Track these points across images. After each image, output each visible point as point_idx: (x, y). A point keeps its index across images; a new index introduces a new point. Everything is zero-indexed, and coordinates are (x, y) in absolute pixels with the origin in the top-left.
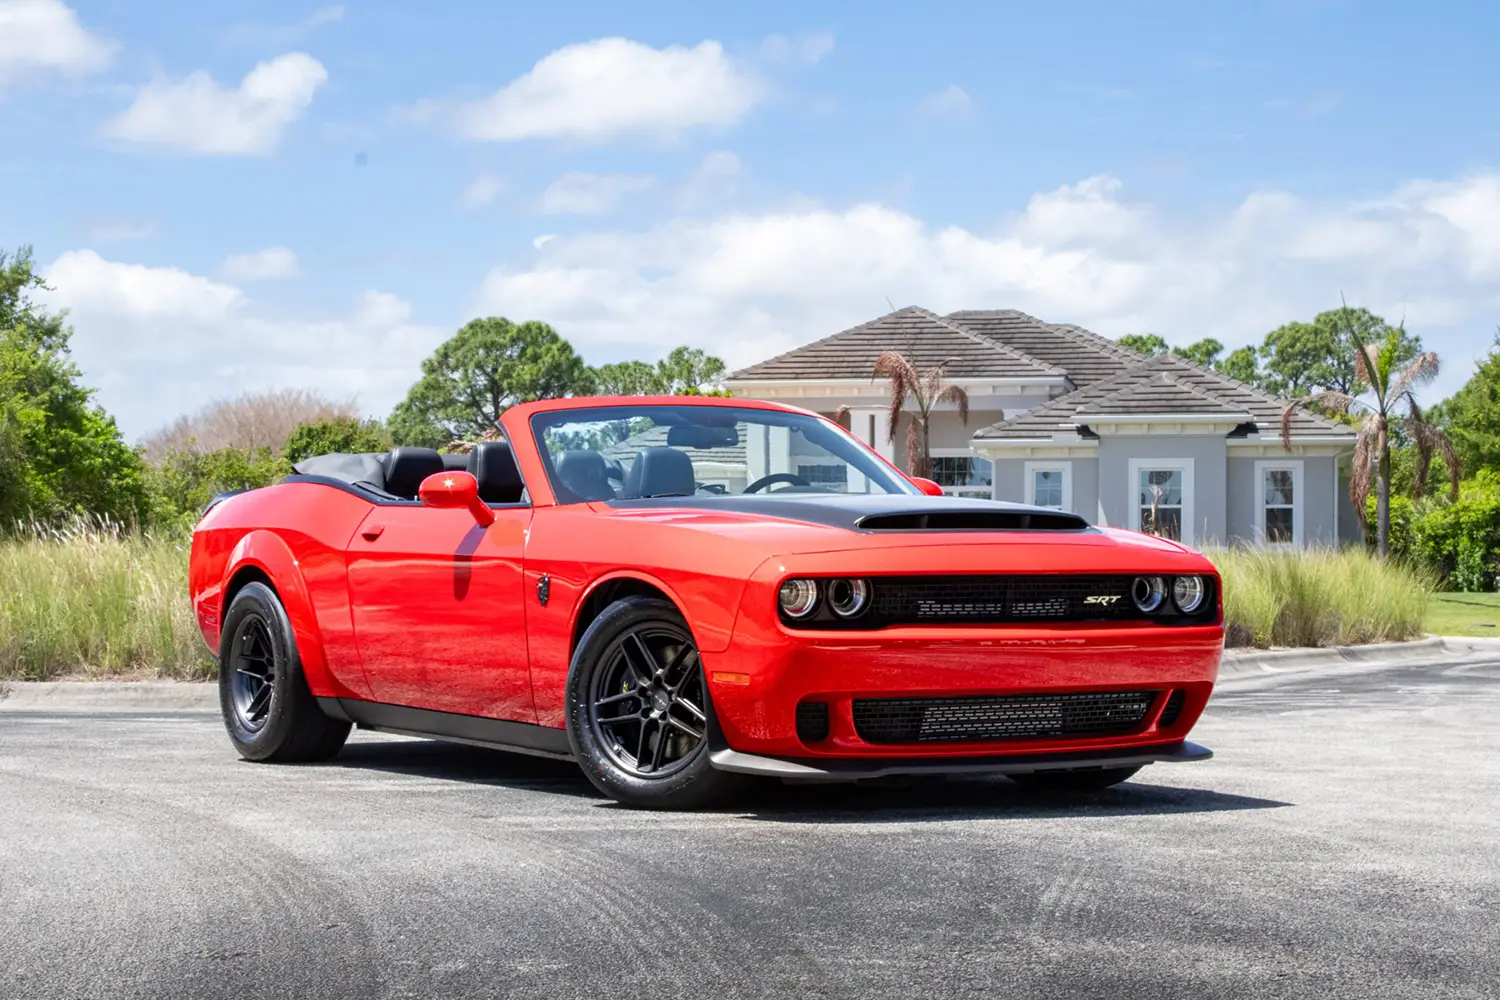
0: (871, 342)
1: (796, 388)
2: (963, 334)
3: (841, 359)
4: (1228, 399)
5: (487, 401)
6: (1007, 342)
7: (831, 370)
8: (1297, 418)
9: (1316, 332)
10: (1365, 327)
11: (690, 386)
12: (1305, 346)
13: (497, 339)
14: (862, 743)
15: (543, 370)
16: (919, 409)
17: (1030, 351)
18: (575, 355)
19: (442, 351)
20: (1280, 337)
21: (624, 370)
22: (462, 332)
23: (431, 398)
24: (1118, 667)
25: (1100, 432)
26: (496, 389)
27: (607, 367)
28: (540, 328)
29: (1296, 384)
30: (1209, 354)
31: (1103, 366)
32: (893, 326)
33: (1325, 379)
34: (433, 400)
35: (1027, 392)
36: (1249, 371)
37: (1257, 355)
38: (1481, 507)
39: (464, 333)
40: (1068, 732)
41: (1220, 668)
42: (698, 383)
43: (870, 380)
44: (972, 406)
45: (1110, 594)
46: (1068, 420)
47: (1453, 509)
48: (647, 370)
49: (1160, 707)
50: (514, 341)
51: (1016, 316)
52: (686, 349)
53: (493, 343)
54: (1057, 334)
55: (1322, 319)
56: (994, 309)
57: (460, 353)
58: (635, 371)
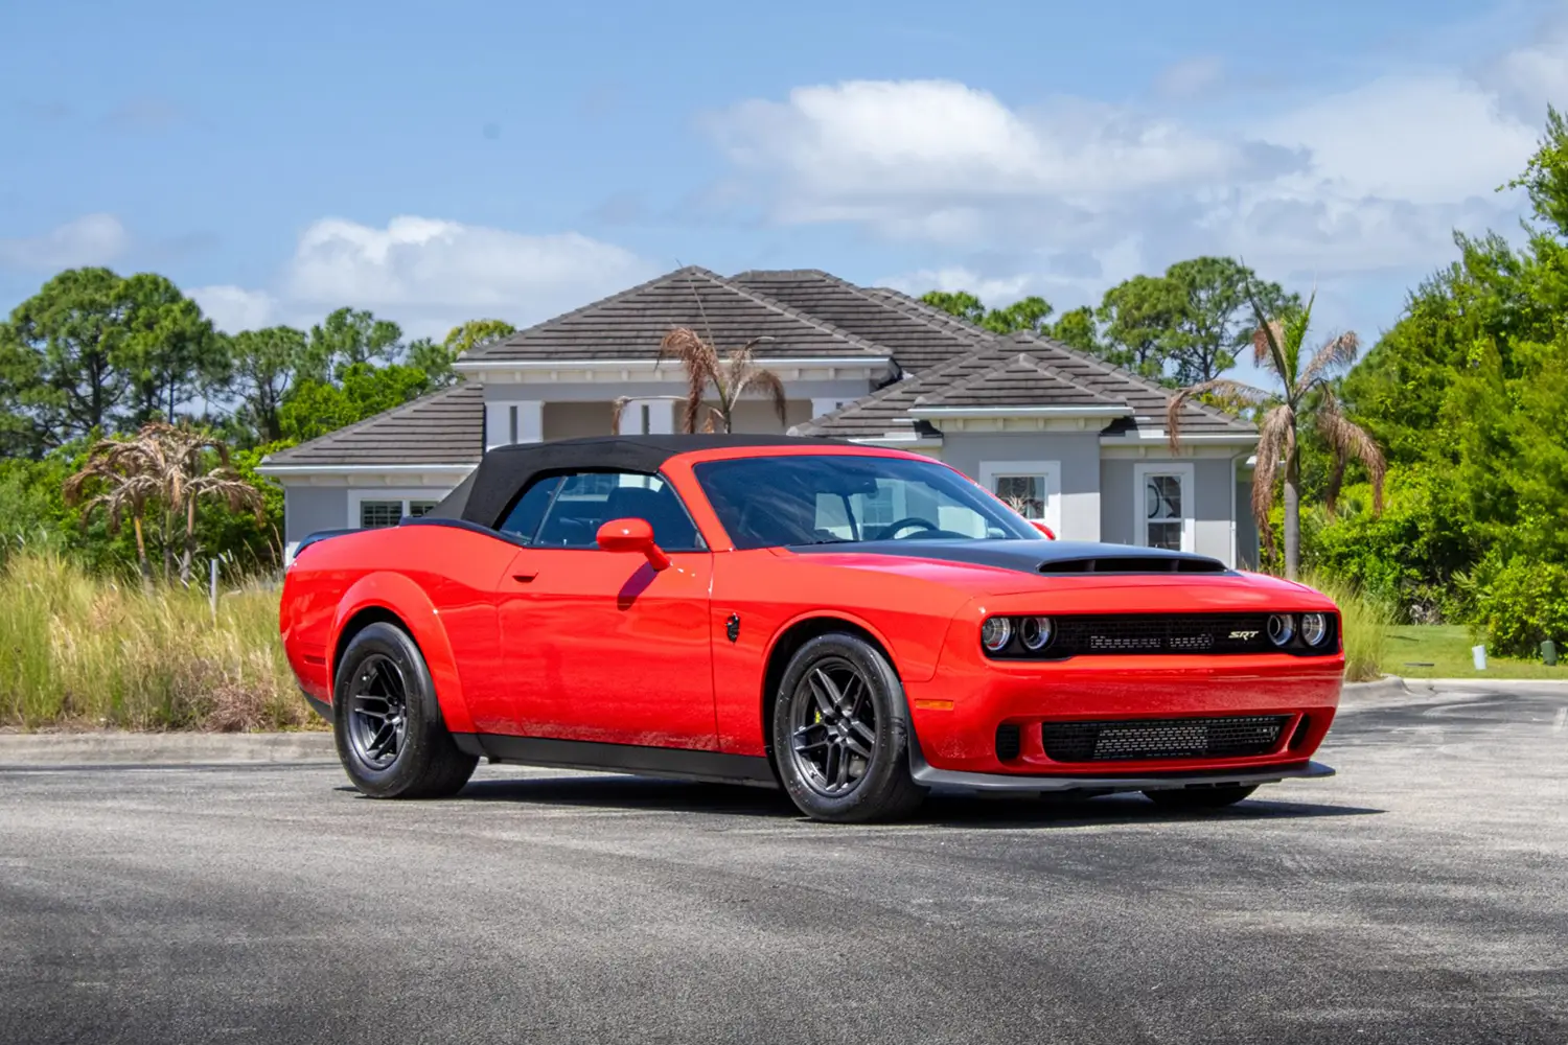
0: (641, 312)
1: (549, 371)
2: (758, 302)
3: (603, 334)
4: (1100, 387)
5: (82, 380)
6: (810, 310)
7: (592, 348)
8: (1184, 412)
9: (1169, 289)
10: (1230, 282)
11: (355, 360)
12: (1155, 306)
13: (97, 297)
14: (1050, 762)
15: (162, 338)
16: (719, 398)
17: (839, 323)
18: (203, 319)
19: (21, 313)
20: (1122, 295)
21: (266, 339)
22: (48, 288)
23: (8, 376)
24: (1251, 695)
25: (946, 429)
26: (94, 362)
27: (246, 335)
28: (155, 283)
29: (1143, 356)
30: (1034, 317)
31: (932, 342)
32: (669, 291)
33: (1181, 350)
34: (11, 379)
35: (844, 377)
36: (1085, 341)
37: (1095, 319)
38: (1393, 518)
39: (53, 289)
40: (1213, 752)
41: (1342, 696)
42: (366, 355)
43: (655, 362)
44: (789, 395)
45: (1249, 630)
46: (904, 413)
47: (1359, 521)
48: (297, 338)
49: (1291, 728)
50: (120, 298)
51: (821, 278)
52: (348, 310)
53: (92, 302)
54: (872, 301)
55: (1177, 271)
56: (790, 269)
57: (46, 316)
58: (282, 339)
